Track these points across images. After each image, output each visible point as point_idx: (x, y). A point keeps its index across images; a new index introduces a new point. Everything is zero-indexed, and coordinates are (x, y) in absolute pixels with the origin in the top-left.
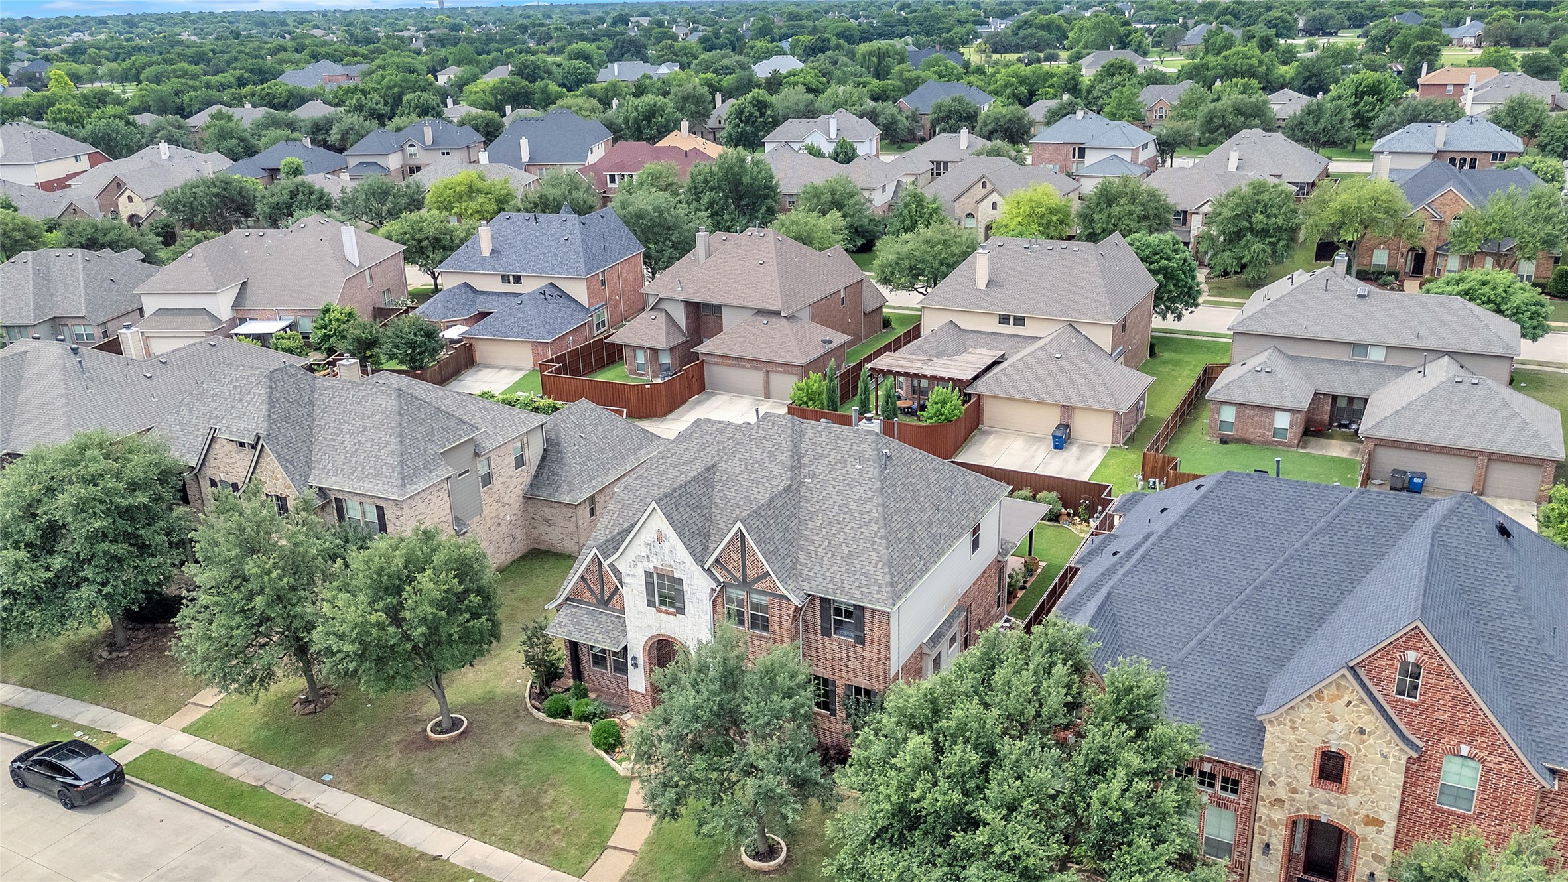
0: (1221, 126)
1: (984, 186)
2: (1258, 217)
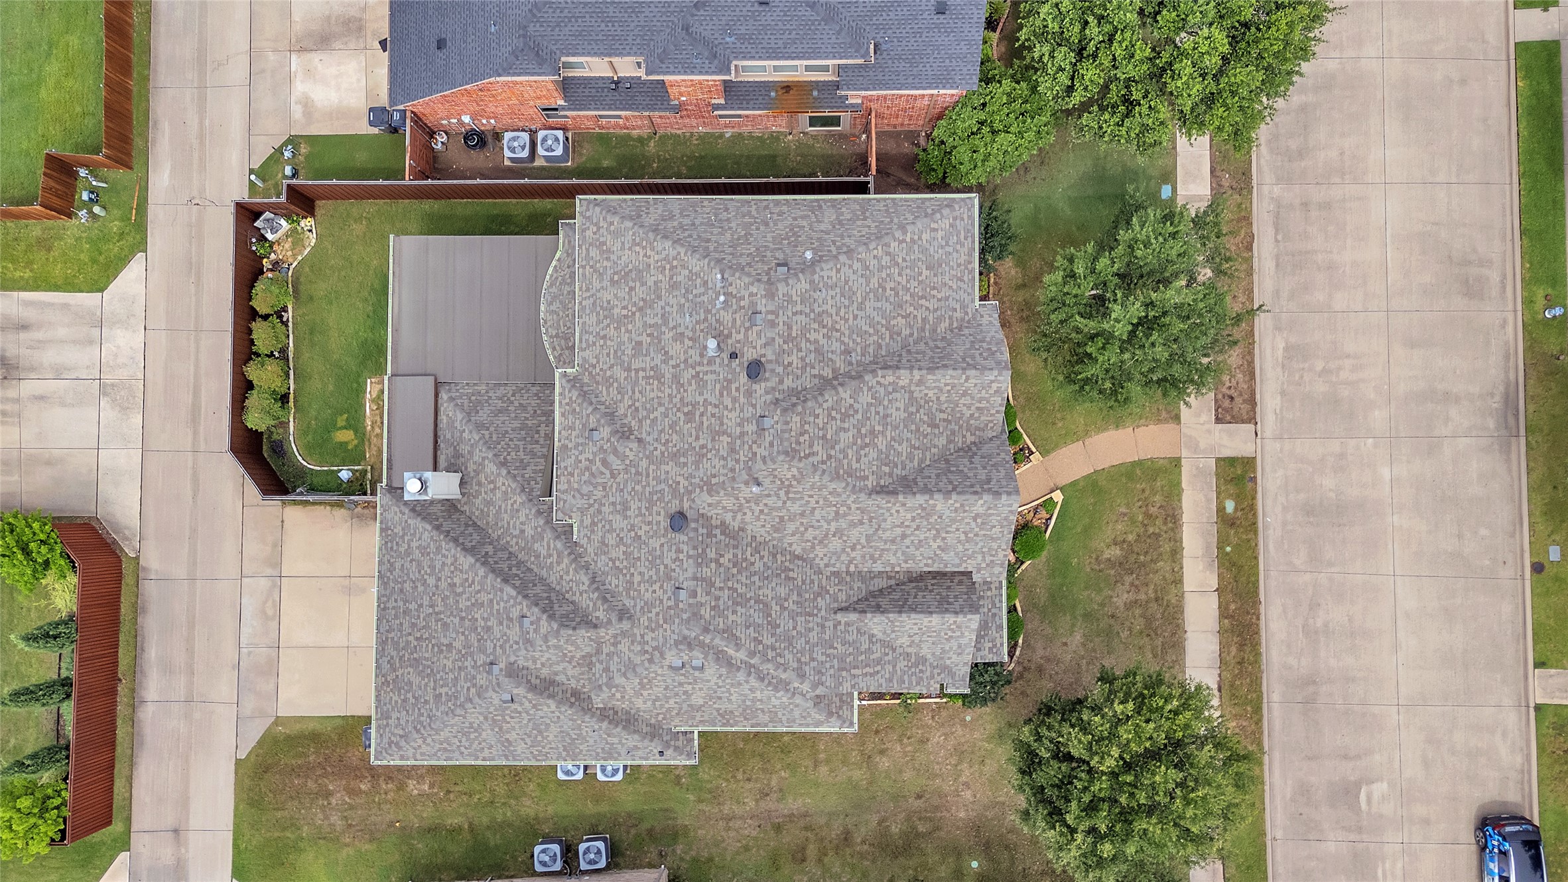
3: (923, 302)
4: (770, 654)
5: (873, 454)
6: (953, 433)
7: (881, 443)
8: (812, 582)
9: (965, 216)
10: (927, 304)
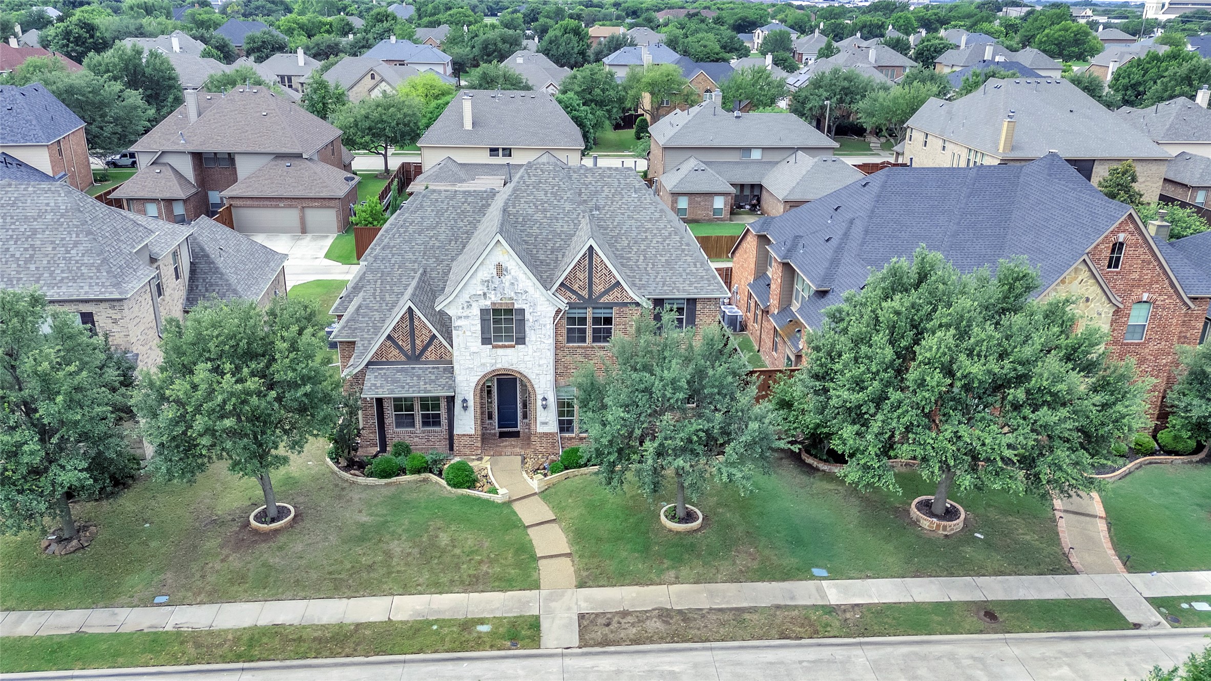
0: (495, 51)
1: (373, 77)
2: (597, 91)
3: (642, 258)
4: (402, 230)
5: (530, 211)
6: (548, 264)
7: (538, 216)
8: (447, 255)
9: (712, 287)
10: (641, 260)
